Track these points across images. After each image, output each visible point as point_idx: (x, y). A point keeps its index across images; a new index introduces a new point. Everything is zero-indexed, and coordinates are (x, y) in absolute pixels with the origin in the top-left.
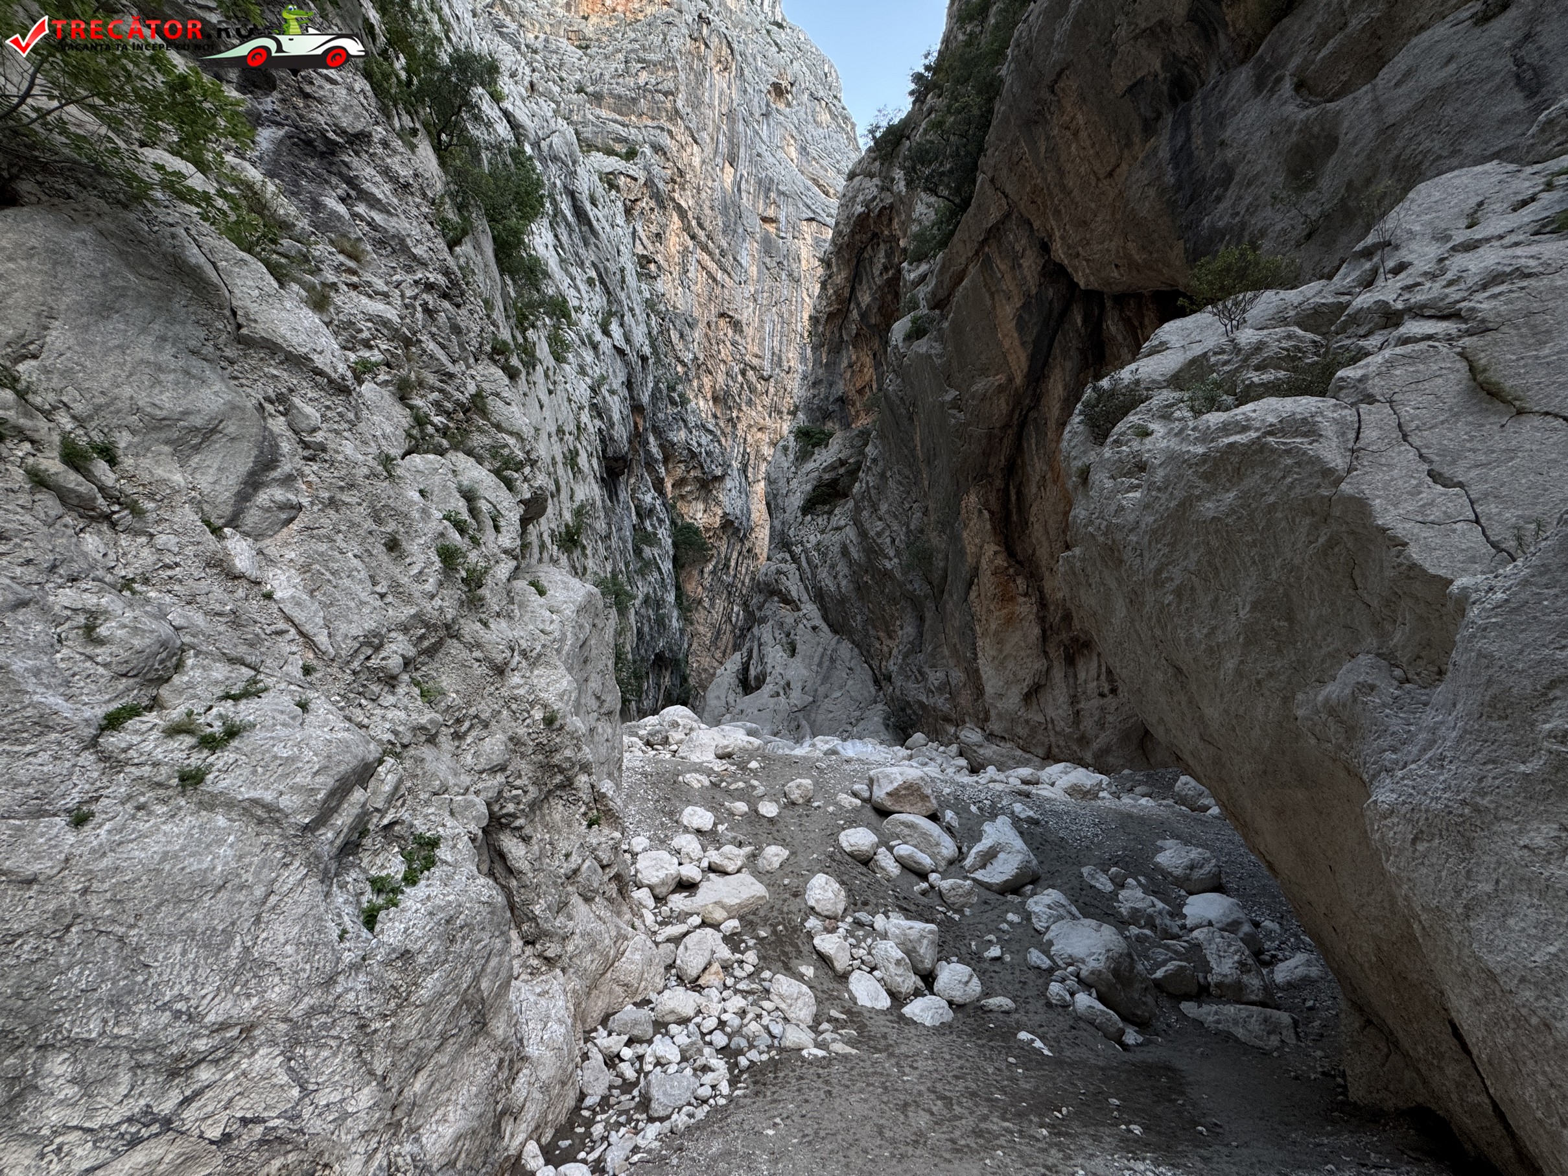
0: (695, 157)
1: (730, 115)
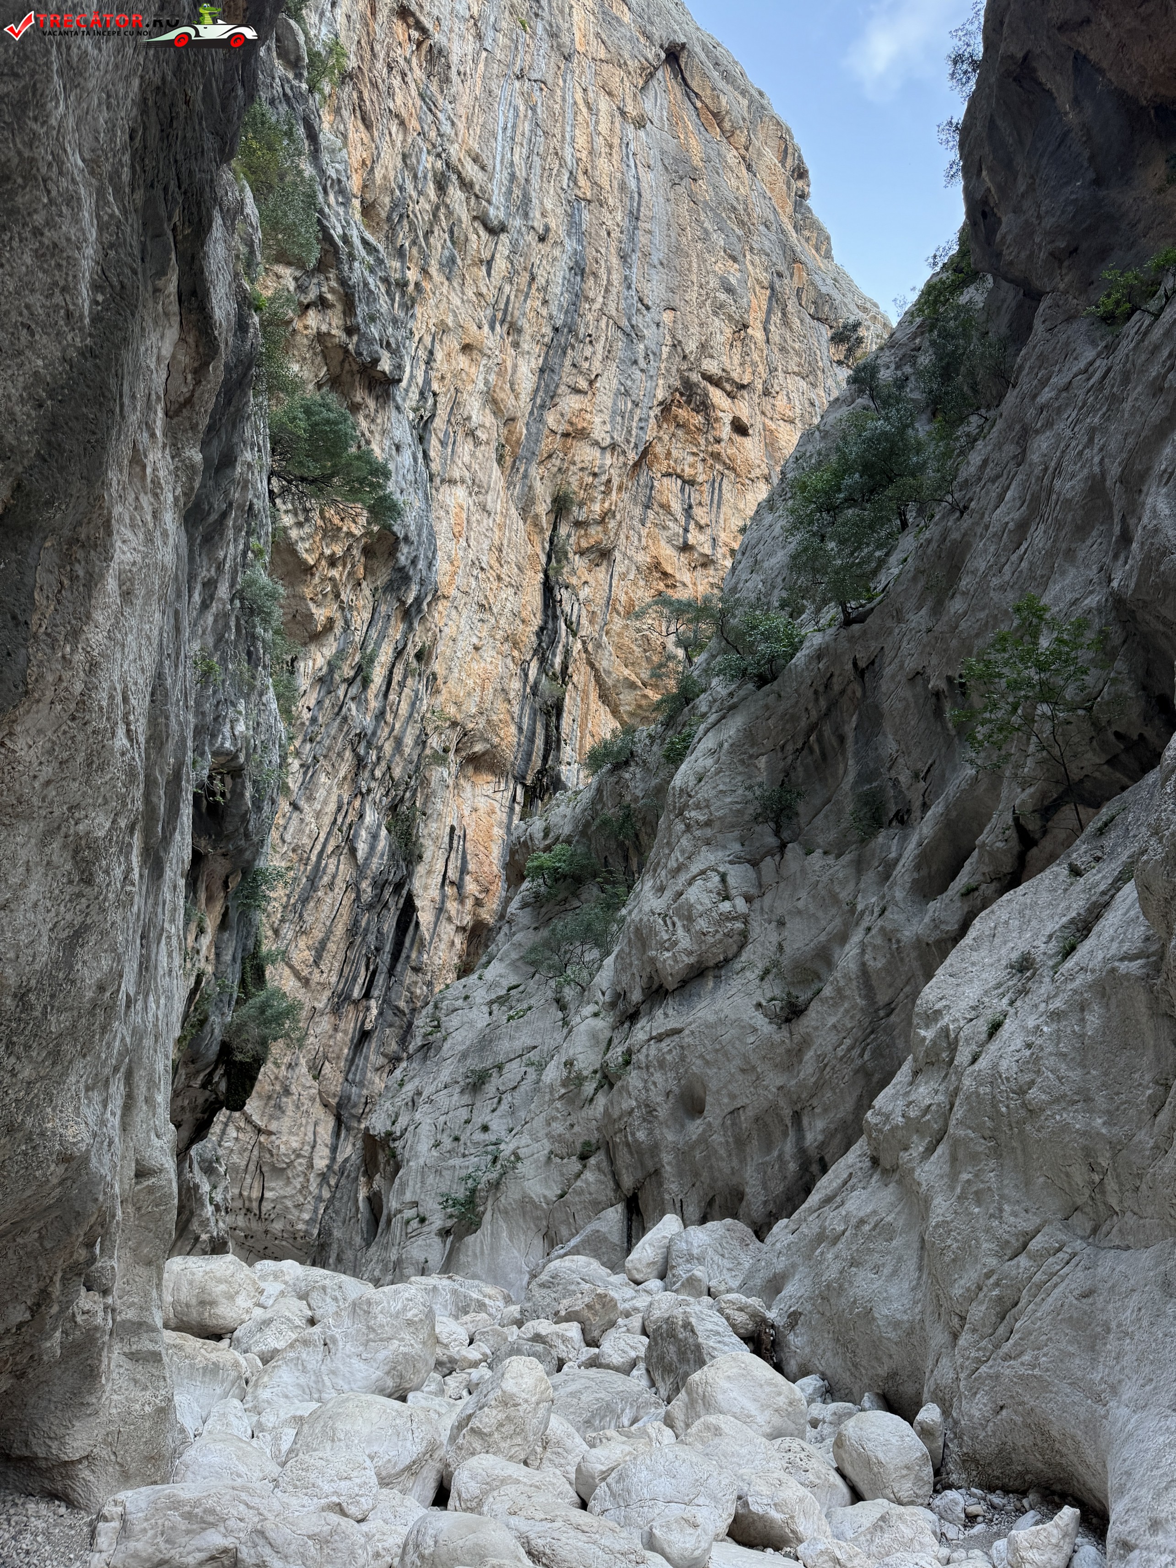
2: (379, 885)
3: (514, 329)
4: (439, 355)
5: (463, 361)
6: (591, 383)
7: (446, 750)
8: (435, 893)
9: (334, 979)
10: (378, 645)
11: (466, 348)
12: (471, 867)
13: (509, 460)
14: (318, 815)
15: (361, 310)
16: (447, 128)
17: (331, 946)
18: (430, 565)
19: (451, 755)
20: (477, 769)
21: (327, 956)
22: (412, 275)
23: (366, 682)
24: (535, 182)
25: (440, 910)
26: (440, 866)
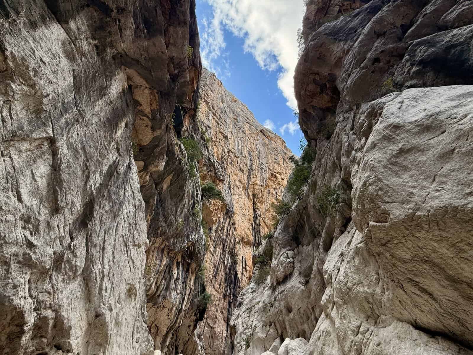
2: (230, 269)
3: (243, 171)
4: (231, 176)
5: (235, 177)
6: (256, 176)
7: (240, 241)
8: (241, 270)
9: (223, 291)
10: (225, 223)
11: (235, 174)
12: (247, 264)
13: (244, 190)
14: (217, 256)
15: (217, 171)
16: (228, 145)
17: (222, 283)
18: (233, 208)
19: (241, 242)
20: (246, 244)
21: (221, 286)
22: (225, 166)
23: (224, 230)
24: (243, 150)
25: (242, 274)
26: (241, 265)
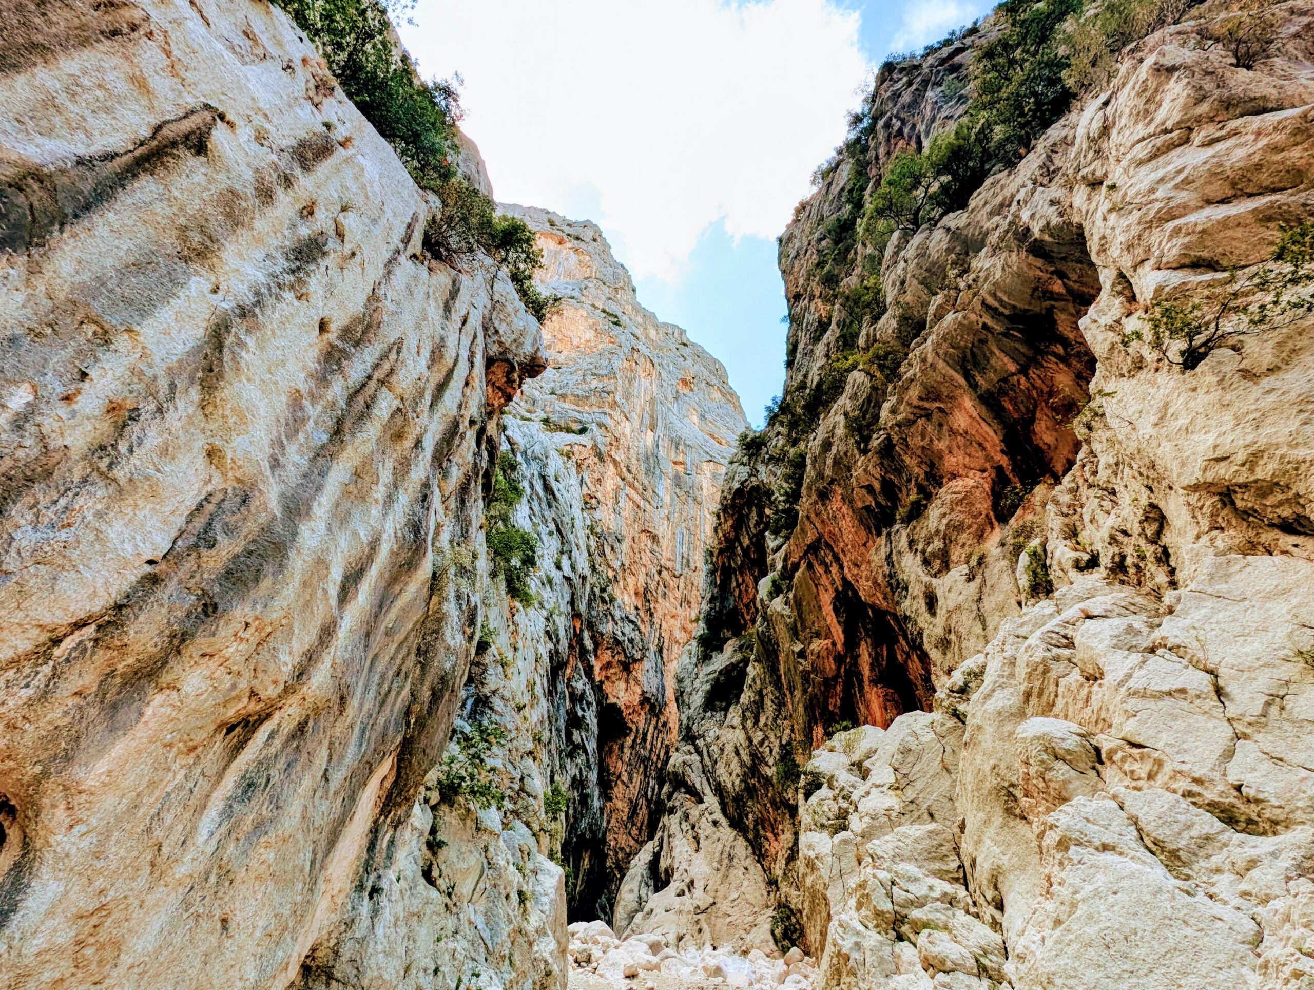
0: (626, 428)
1: (652, 401)
10: (648, 729)
14: (634, 787)
16: (660, 557)
23: (646, 740)
